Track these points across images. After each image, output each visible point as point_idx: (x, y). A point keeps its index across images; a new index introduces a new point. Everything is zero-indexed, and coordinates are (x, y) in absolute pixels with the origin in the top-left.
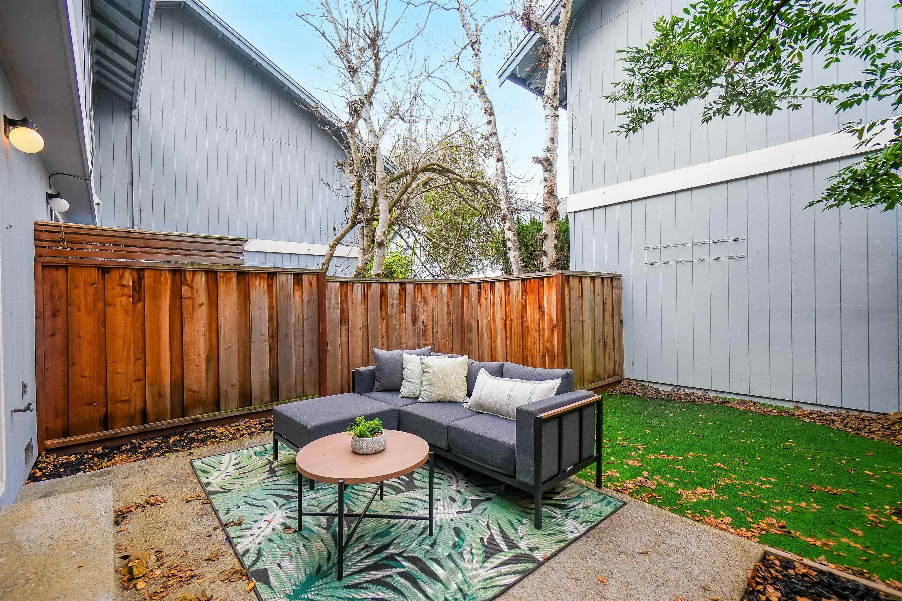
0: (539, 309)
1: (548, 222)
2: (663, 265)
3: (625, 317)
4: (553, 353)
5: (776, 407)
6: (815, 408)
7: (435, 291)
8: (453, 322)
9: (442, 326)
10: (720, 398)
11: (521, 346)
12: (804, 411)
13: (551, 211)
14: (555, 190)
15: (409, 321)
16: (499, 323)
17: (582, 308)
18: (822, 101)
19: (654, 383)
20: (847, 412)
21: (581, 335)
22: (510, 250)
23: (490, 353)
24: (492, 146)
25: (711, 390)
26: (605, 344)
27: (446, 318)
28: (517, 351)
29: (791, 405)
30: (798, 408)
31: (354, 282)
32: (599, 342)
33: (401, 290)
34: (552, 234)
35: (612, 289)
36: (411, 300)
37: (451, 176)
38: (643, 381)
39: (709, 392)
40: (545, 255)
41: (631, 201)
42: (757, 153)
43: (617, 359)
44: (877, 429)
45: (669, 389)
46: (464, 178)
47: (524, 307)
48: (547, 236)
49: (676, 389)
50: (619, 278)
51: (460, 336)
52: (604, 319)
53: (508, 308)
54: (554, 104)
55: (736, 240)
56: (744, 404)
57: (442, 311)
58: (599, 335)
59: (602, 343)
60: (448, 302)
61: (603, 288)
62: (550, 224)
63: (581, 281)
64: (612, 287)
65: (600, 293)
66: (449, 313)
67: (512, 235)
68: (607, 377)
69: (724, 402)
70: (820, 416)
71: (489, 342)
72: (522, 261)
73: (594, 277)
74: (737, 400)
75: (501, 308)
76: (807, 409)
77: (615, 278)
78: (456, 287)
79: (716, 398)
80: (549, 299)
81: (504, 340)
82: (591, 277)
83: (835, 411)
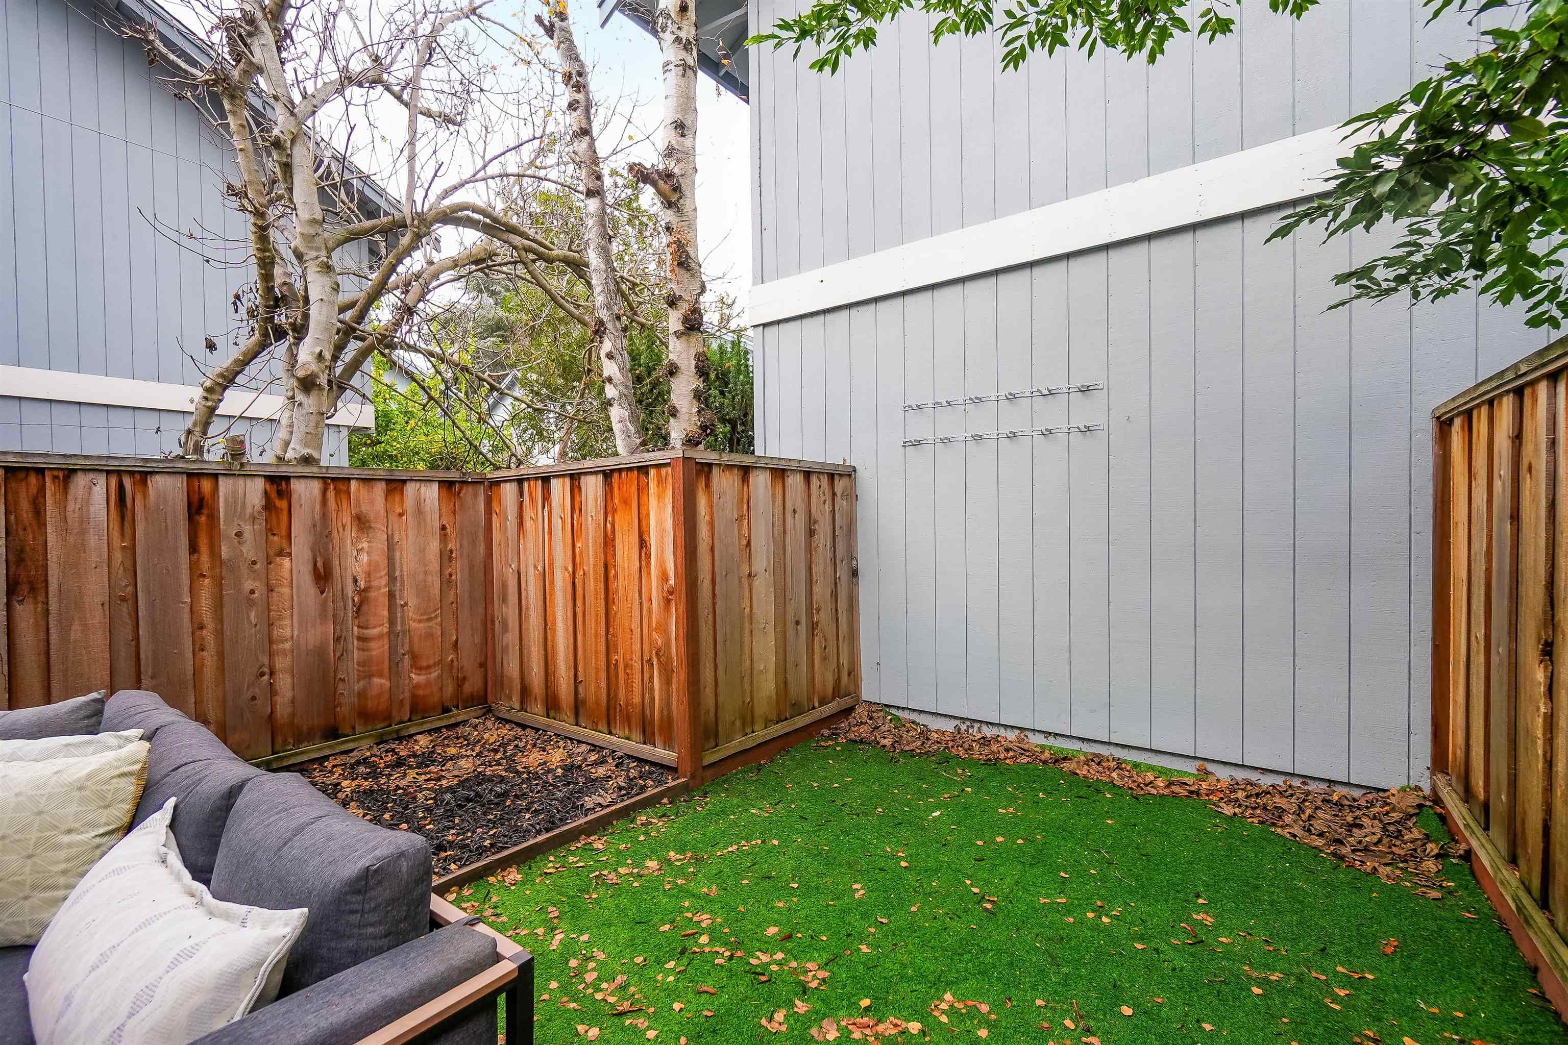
0: (641, 548)
1: (678, 335)
2: (939, 446)
3: (863, 563)
4: (669, 657)
5: (1163, 771)
6: (1240, 775)
7: (397, 498)
8: (458, 577)
9: (422, 589)
10: (1051, 748)
11: (603, 640)
12: (1218, 780)
13: (684, 307)
14: (692, 254)
15: (305, 577)
16: (561, 581)
17: (748, 544)
18: (1281, 8)
19: (920, 712)
20: (1304, 783)
21: (747, 611)
22: (611, 405)
23: (542, 652)
24: (578, 159)
25: (1034, 731)
26: (813, 627)
27: (435, 566)
28: (596, 652)
29: (1190, 767)
30: (1207, 773)
31: (75, 471)
32: (797, 623)
33: (273, 495)
34: (688, 365)
35: (833, 500)
36: (309, 522)
37: (517, 240)
38: (898, 708)
39: (1030, 735)
40: (674, 415)
41: (876, 300)
42: (1128, 189)
43: (844, 660)
44: (1375, 839)
45: (949, 726)
46: (551, 250)
47: (608, 542)
48: (677, 368)
49: (963, 727)
50: (850, 473)
51: (481, 610)
52: (810, 569)
53: (578, 545)
54: (683, 35)
55: (1085, 390)
56: (1099, 764)
57: (422, 550)
58: (798, 606)
59: (803, 627)
60: (443, 528)
61: (809, 497)
62: (684, 337)
63: (745, 479)
64: (834, 494)
65: (801, 507)
66: (446, 557)
67: (616, 369)
68: (816, 705)
69: (1061, 759)
70: (1251, 796)
71: (542, 628)
72: (638, 432)
73: (783, 471)
74: (1085, 754)
75: (564, 541)
76: (1224, 774)
77: (840, 475)
78: (467, 492)
79: (1043, 748)
80: (660, 522)
81: (570, 622)
82: (773, 470)
83: (1279, 781)
